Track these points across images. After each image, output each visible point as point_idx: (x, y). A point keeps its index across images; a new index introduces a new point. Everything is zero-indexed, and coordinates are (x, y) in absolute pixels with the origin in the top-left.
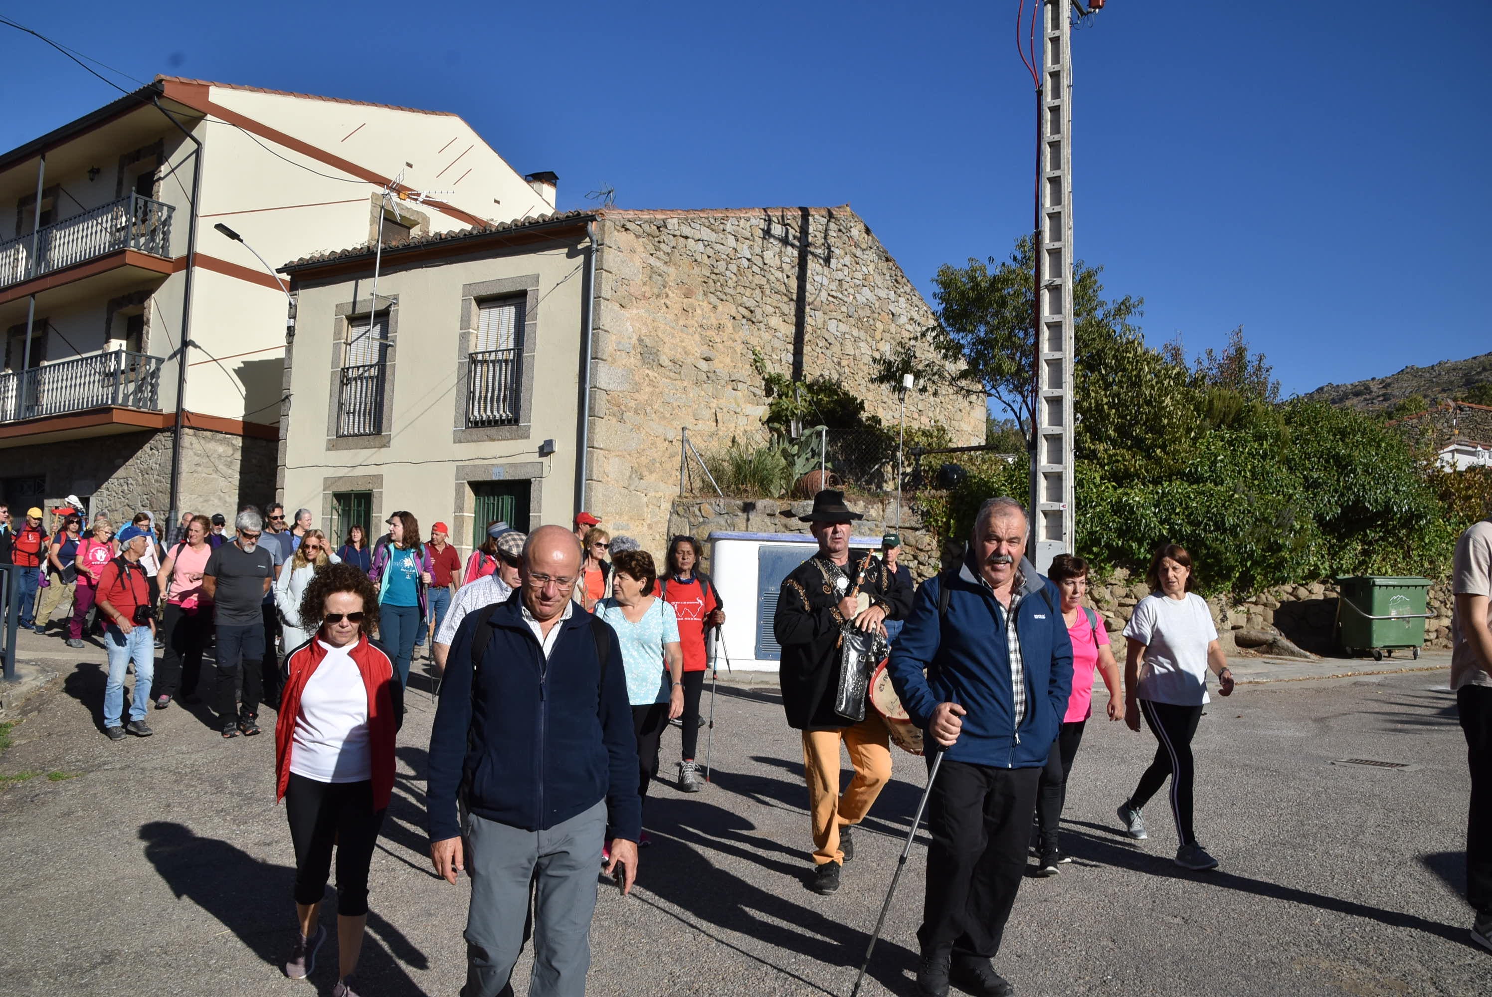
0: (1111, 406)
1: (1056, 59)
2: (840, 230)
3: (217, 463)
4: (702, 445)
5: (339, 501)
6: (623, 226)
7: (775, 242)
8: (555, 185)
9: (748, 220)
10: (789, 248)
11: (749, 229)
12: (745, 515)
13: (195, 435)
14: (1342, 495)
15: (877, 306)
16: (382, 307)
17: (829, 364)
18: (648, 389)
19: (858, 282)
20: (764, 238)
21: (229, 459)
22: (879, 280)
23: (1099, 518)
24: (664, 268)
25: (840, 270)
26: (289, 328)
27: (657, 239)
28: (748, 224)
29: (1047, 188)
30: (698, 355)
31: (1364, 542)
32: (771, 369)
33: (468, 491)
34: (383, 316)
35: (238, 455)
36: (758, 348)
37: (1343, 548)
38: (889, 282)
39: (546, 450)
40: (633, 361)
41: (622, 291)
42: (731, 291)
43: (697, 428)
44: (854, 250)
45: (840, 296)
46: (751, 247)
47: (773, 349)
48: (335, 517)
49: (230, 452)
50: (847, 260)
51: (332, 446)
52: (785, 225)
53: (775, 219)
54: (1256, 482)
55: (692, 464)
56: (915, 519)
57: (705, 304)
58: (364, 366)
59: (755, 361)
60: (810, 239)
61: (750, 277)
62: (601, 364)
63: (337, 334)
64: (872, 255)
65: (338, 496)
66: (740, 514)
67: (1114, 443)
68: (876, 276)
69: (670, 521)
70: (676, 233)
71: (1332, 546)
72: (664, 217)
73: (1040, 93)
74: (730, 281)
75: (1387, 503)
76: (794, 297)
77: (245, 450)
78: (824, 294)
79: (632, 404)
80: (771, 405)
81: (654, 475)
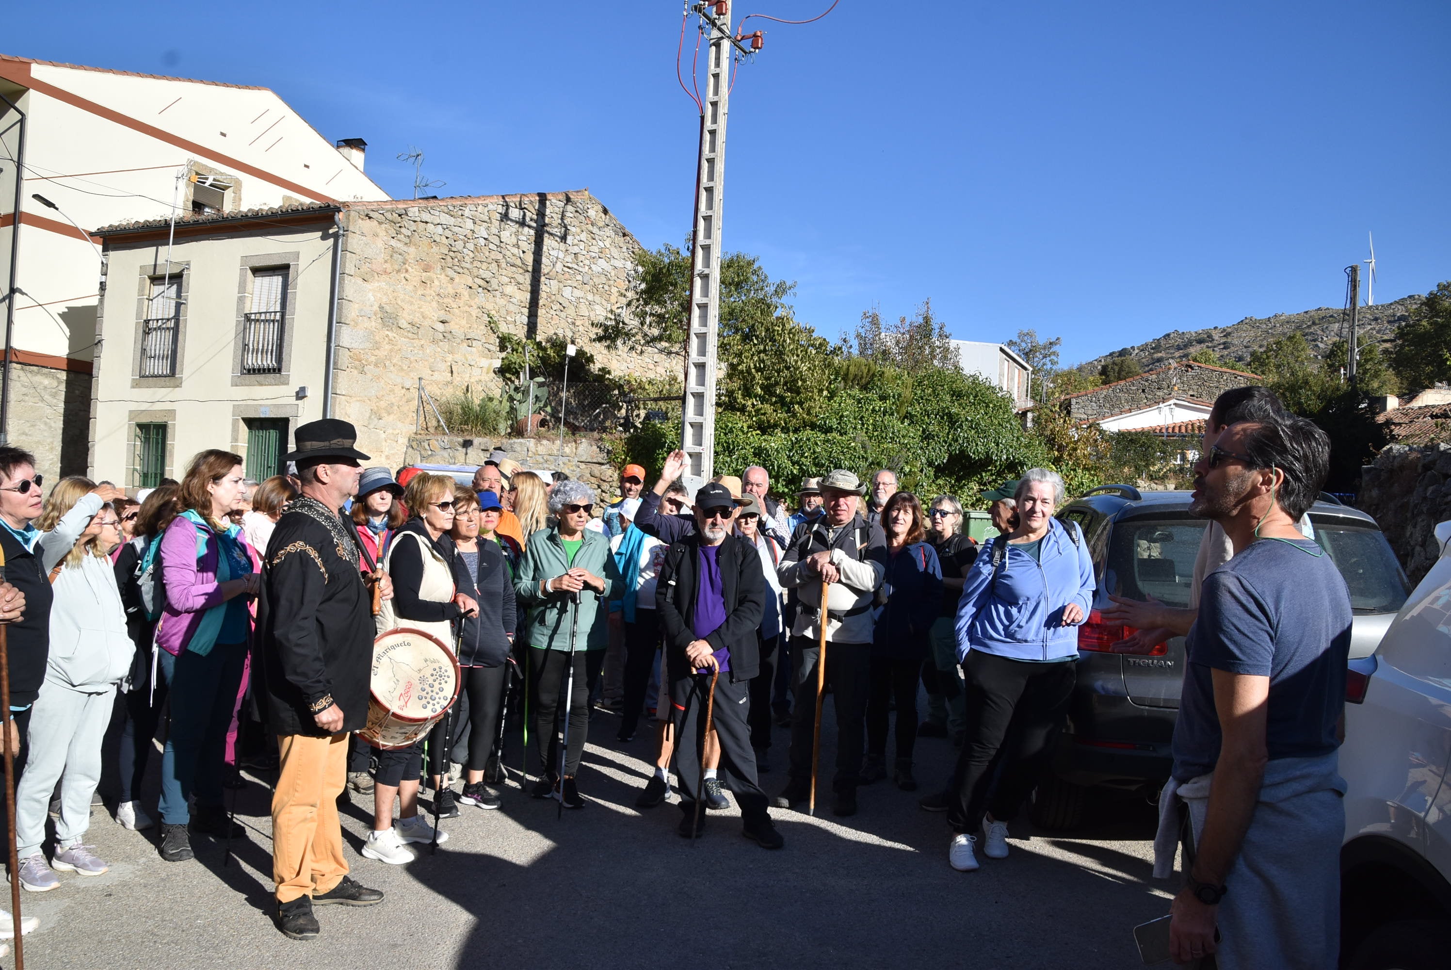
0: (758, 370)
1: (716, 92)
2: (577, 211)
3: (43, 393)
4: (438, 392)
5: (141, 429)
6: (367, 215)
7: (512, 224)
8: (363, 150)
9: (486, 206)
10: (526, 229)
11: (486, 214)
12: (464, 450)
13: (22, 369)
14: (950, 445)
15: (613, 274)
16: (176, 270)
17: (563, 324)
18: (387, 347)
19: (594, 255)
20: (502, 221)
21: (54, 390)
22: (615, 252)
23: (743, 459)
24: (405, 248)
25: (577, 245)
26: (101, 283)
27: (398, 225)
28: (486, 209)
29: (703, 195)
30: (435, 319)
31: (980, 484)
32: (504, 329)
33: (242, 425)
34: (177, 278)
35: (63, 387)
36: (493, 312)
37: (961, 488)
38: (626, 254)
39: (301, 395)
40: (374, 324)
41: (365, 268)
42: (468, 266)
43: (434, 378)
44: (590, 227)
45: (576, 267)
46: (488, 229)
47: (508, 312)
48: (138, 443)
49: (55, 384)
50: (583, 236)
51: (136, 385)
52: (522, 209)
53: (512, 204)
54: (875, 434)
55: (427, 407)
56: (602, 456)
57: (443, 276)
58: (162, 319)
59: (490, 322)
60: (547, 220)
61: (487, 254)
62: (344, 327)
63: (141, 292)
64: (609, 232)
65: (141, 426)
66: (460, 448)
67: (763, 400)
68: (613, 250)
69: (406, 454)
70: (416, 219)
71: (953, 486)
72: (405, 206)
73: (702, 118)
74: (467, 258)
75: (987, 453)
76: (530, 269)
77: (68, 383)
78: (559, 267)
79: (373, 359)
80: (503, 359)
81: (392, 417)
